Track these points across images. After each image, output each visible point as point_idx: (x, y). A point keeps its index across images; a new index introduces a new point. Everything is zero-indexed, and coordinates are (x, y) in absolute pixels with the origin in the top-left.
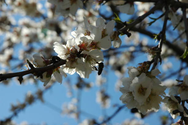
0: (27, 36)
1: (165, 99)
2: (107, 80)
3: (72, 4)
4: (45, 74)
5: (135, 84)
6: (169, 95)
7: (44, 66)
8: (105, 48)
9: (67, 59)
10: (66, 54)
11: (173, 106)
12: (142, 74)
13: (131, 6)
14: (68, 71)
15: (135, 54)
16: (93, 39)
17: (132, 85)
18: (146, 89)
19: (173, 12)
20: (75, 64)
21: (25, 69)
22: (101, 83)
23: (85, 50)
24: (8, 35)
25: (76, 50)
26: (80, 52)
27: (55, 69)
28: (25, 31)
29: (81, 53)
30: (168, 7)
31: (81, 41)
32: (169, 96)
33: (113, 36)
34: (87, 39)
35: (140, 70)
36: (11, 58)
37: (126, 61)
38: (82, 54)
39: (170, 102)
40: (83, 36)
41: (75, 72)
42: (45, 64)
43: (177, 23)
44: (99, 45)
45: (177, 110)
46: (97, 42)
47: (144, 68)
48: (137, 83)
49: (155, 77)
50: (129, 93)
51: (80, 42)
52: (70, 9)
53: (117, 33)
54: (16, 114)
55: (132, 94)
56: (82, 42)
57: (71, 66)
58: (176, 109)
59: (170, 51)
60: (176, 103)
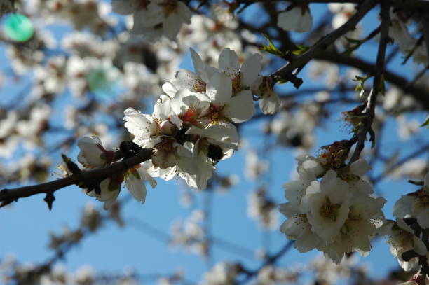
0: (80, 75)
1: (384, 225)
2: (271, 167)
3: (166, 16)
4: (105, 184)
5: (313, 195)
6: (394, 216)
7: (104, 165)
8: (240, 119)
9: (154, 147)
10: (153, 136)
11: (402, 242)
12: (328, 172)
13: (303, 13)
14: (158, 172)
15: (331, 107)
16: (214, 99)
17: (305, 199)
18: (338, 206)
19: (401, 23)
20: (172, 158)
21: (60, 175)
22: (258, 172)
23: (194, 125)
24: (40, 73)
25: (175, 127)
26: (184, 130)
27: (129, 171)
28: (76, 65)
29: (186, 133)
30: (388, 14)
31: (184, 104)
32: (394, 219)
33: (260, 88)
34: (198, 100)
35: (325, 164)
36: (46, 127)
37: (309, 126)
38: (189, 135)
39: (397, 232)
40: (188, 95)
41: (174, 174)
42: (104, 162)
43: (411, 48)
44: (226, 112)
45: (413, 251)
46: (223, 105)
47: (333, 157)
48: (317, 194)
49: (359, 178)
50: (300, 216)
51: (183, 108)
52: (164, 25)
53: (269, 81)
54: (61, 255)
55: (307, 220)
56: (187, 107)
57: (163, 164)
58: (410, 248)
59: (408, 101)
60: (409, 236)
